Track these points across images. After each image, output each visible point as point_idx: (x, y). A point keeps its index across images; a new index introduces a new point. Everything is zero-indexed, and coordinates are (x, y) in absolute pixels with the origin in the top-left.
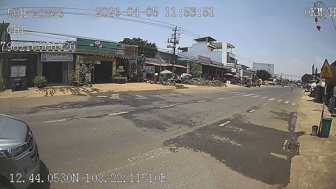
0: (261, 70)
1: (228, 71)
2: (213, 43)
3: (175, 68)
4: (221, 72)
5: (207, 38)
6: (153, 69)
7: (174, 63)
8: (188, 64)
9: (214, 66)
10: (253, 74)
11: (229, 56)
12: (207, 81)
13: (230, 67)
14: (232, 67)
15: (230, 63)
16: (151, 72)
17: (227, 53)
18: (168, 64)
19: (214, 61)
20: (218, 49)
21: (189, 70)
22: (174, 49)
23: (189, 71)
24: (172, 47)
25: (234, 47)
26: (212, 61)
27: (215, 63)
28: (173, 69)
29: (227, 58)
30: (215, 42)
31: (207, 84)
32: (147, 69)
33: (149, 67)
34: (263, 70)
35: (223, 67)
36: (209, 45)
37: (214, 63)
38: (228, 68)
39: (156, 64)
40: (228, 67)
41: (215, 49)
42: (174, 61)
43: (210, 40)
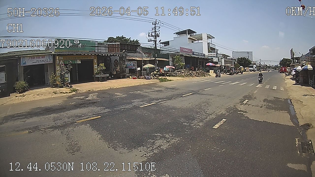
0: (241, 58)
1: (210, 61)
2: (193, 35)
3: (157, 61)
4: (203, 62)
5: (187, 31)
6: (135, 64)
7: (156, 56)
8: (171, 56)
9: (197, 56)
10: (234, 62)
11: (210, 46)
12: (190, 72)
13: (211, 56)
14: (214, 56)
15: (211, 53)
16: (134, 67)
17: (208, 43)
18: (150, 58)
19: (196, 52)
20: (198, 40)
21: (172, 62)
22: (156, 43)
23: (172, 64)
24: (153, 41)
25: (214, 38)
26: (194, 52)
27: (197, 54)
28: (155, 63)
29: (208, 48)
30: (195, 34)
31: (191, 75)
32: (129, 64)
33: (131, 63)
34: (243, 57)
35: (205, 57)
36: (189, 37)
37: (195, 54)
38: (210, 58)
39: (138, 59)
40: (210, 56)
41: (195, 40)
42: (156, 54)
43: (190, 32)
